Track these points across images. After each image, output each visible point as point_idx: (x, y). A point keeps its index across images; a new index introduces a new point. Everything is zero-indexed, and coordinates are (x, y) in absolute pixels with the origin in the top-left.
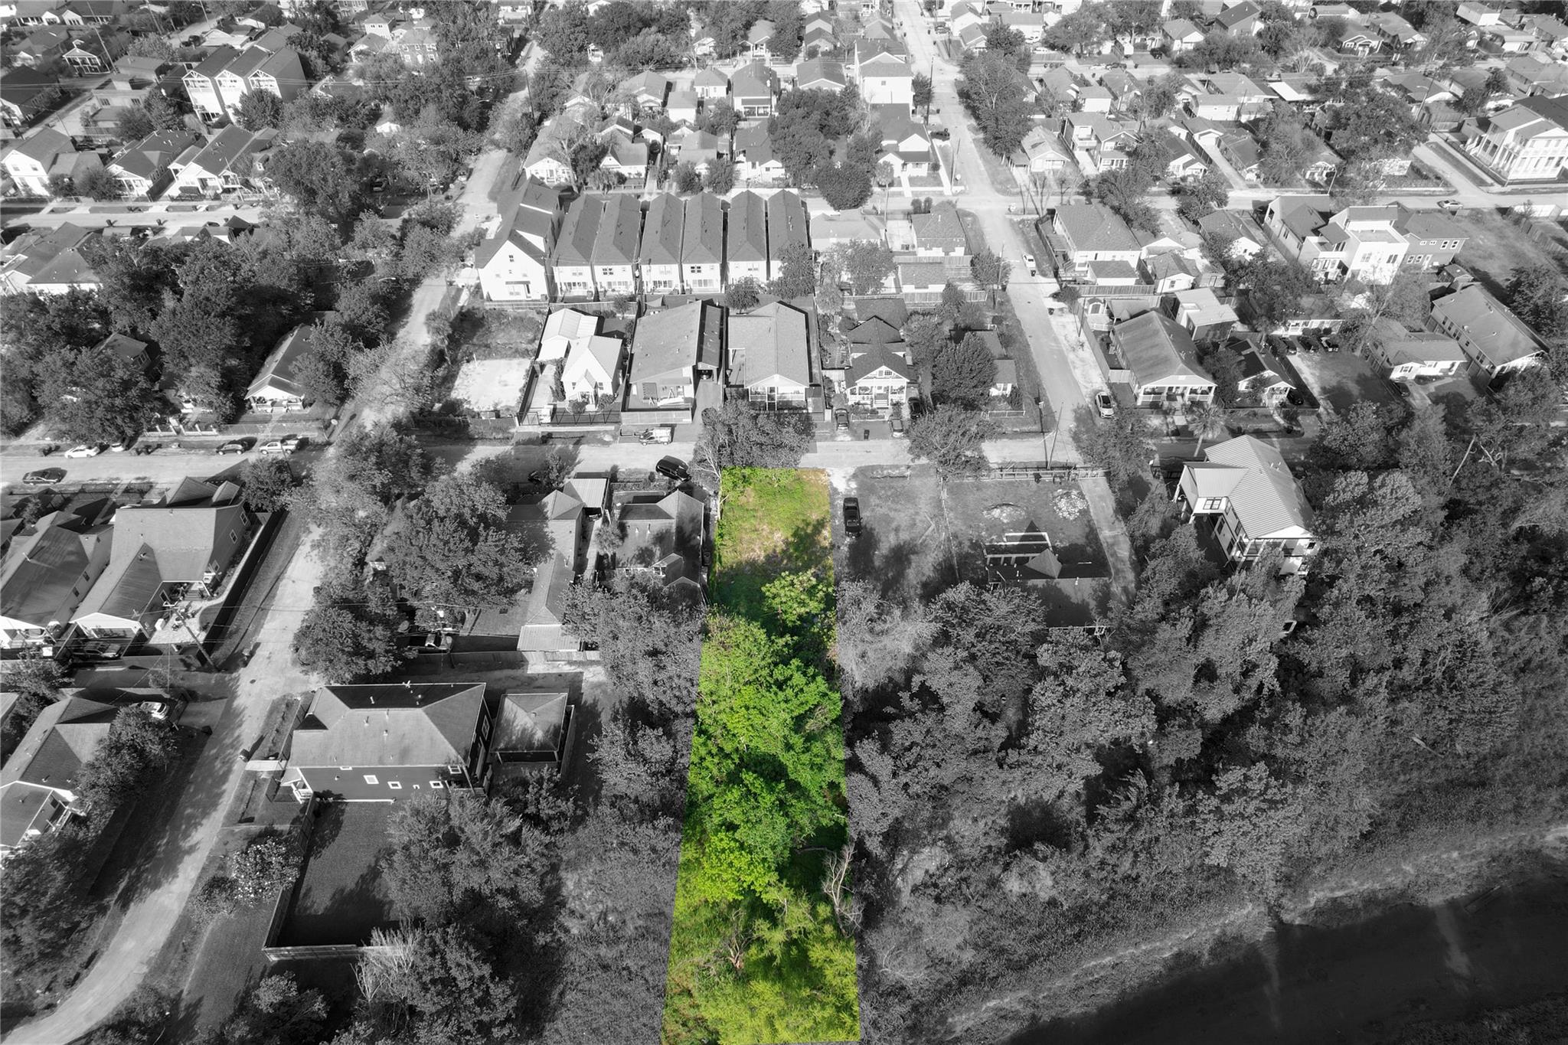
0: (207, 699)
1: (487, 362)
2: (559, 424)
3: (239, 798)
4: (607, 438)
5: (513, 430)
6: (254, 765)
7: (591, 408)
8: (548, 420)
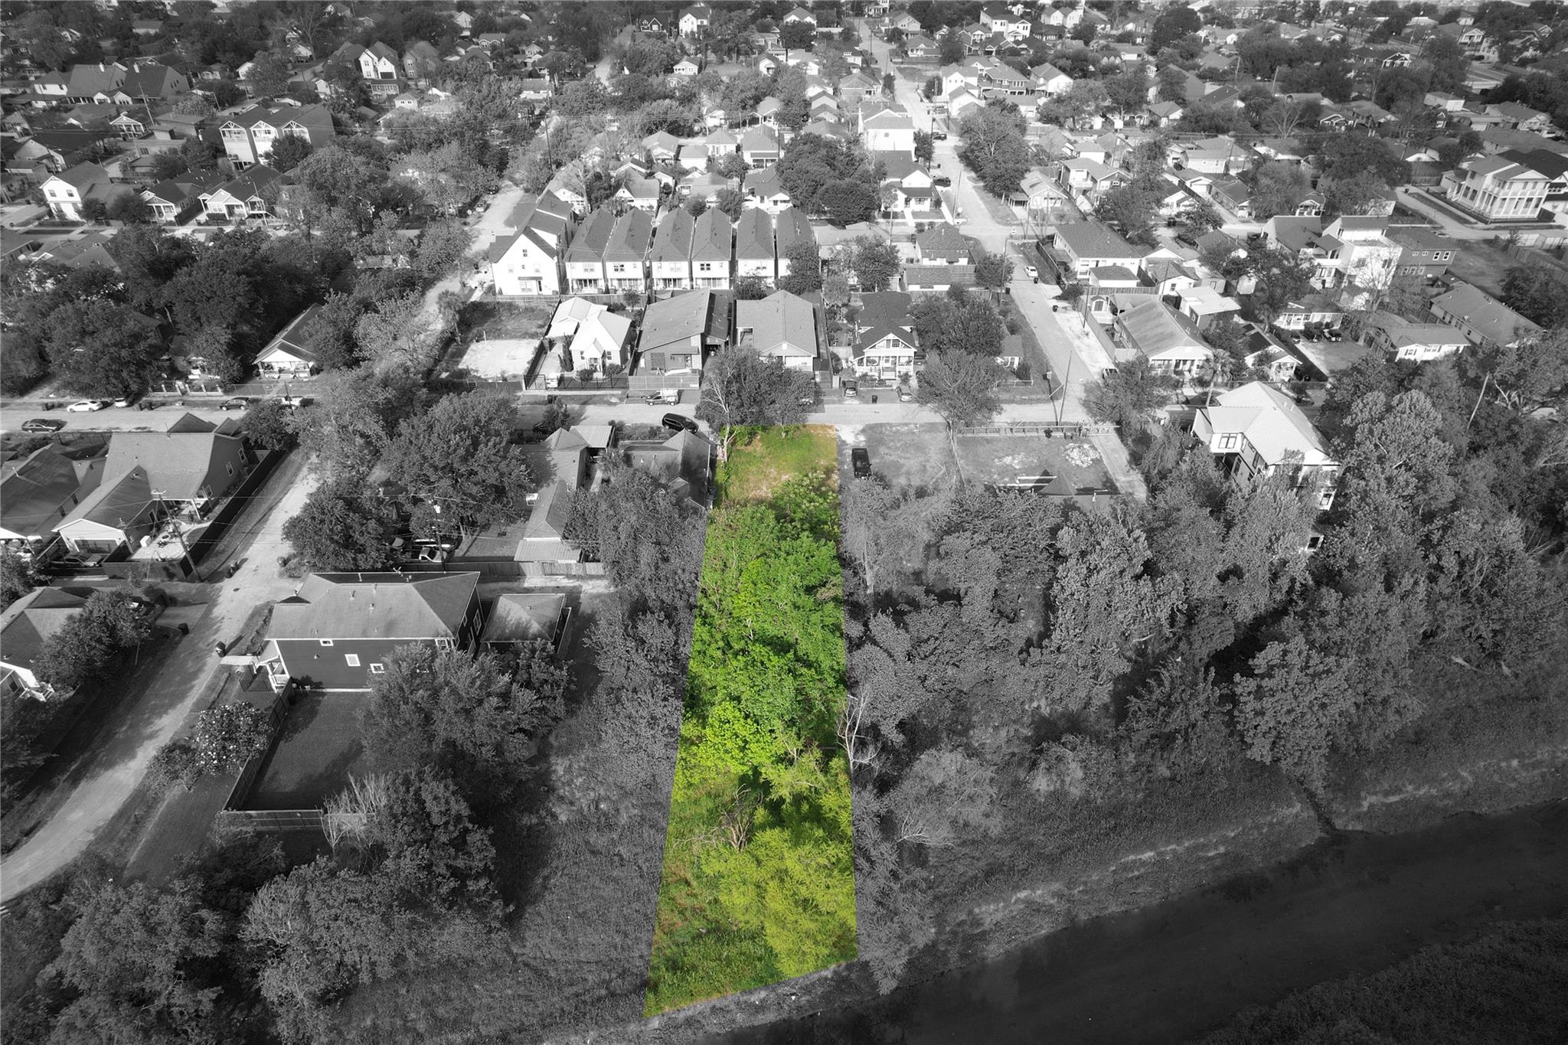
0: (186, 603)
1: (497, 342)
2: (565, 389)
3: (211, 688)
4: (614, 400)
5: (519, 394)
6: (228, 660)
7: (599, 375)
8: (555, 384)
